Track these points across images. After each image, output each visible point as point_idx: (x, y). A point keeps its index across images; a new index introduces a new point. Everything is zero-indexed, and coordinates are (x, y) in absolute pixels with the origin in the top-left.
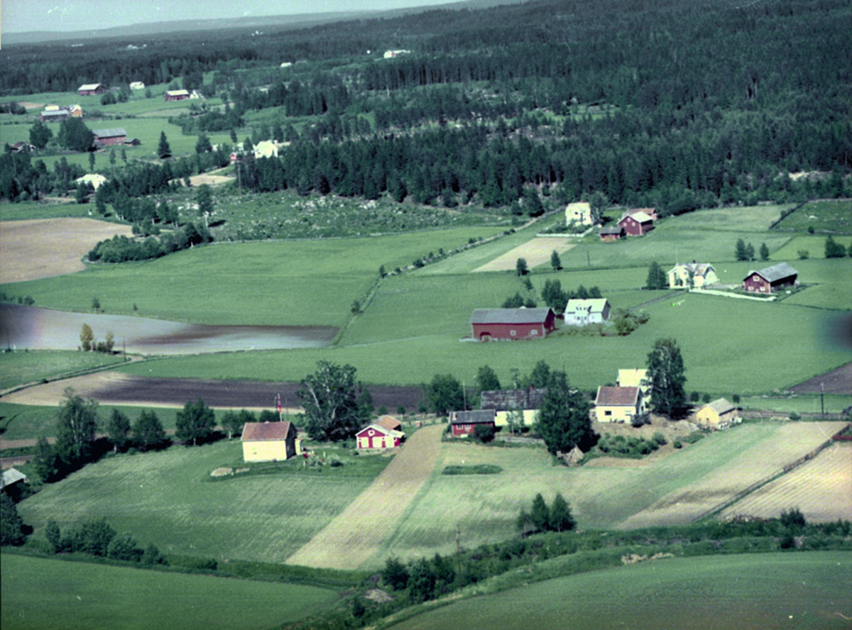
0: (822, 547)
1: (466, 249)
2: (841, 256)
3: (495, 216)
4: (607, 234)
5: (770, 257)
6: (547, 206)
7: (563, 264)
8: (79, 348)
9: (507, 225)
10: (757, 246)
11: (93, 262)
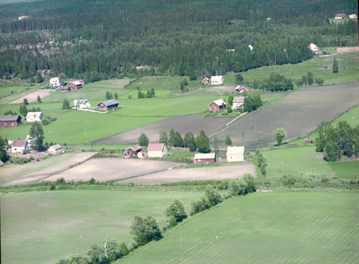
0: (64, 189)
1: (9, 95)
2: (143, 97)
3: (24, 83)
4: (63, 90)
5: (118, 98)
6: (45, 79)
7: (42, 101)
9: (28, 86)
10: (113, 94)
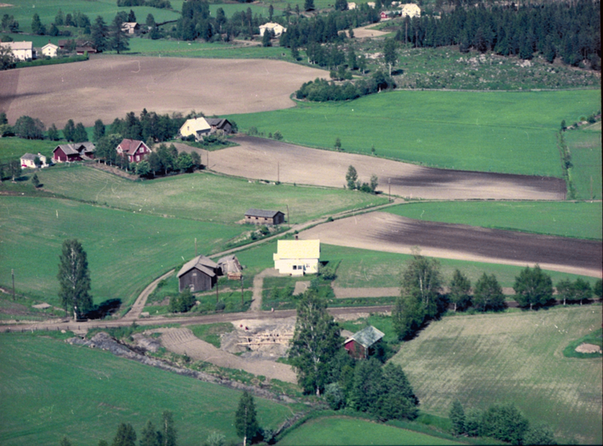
8: (345, 186)
11: (300, 100)
